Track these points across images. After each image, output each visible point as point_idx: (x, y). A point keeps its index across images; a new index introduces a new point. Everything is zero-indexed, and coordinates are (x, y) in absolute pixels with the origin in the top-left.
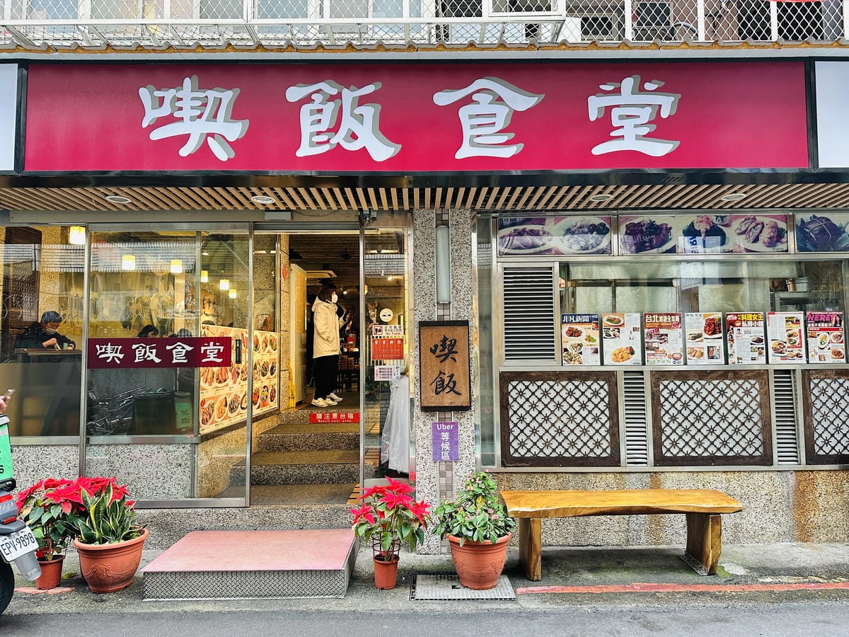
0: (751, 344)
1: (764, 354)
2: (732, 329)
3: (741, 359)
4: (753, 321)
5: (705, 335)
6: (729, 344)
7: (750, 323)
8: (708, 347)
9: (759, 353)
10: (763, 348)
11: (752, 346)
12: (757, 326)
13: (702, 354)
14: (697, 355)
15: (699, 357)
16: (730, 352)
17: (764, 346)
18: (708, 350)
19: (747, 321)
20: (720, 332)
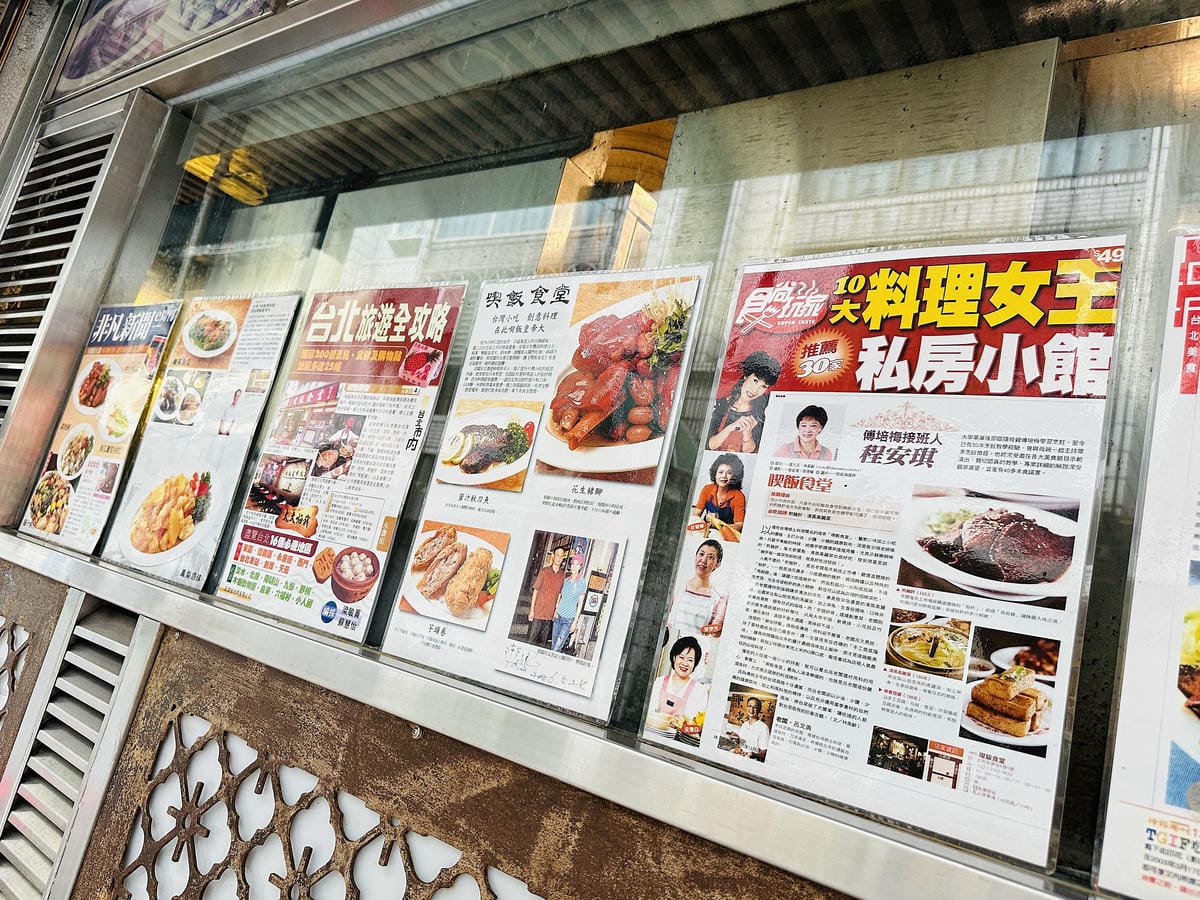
0: (910, 575)
1: (1052, 726)
2: (759, 406)
3: (765, 713)
4: (986, 335)
5: (549, 446)
6: (692, 542)
7: (947, 358)
8: (540, 539)
9: (982, 706)
10: (1039, 653)
11: (918, 598)
12: (1024, 388)
13: (488, 586)
14: (457, 587)
15: (461, 609)
16: (682, 617)
17: (1063, 628)
18: (534, 566)
19: (917, 333)
20: (655, 430)
